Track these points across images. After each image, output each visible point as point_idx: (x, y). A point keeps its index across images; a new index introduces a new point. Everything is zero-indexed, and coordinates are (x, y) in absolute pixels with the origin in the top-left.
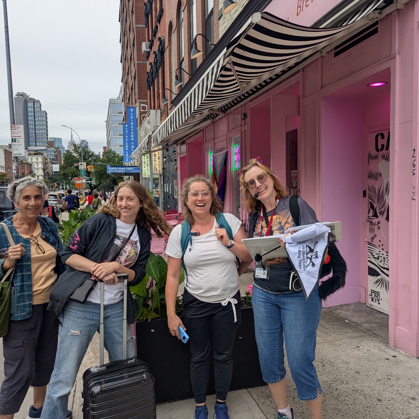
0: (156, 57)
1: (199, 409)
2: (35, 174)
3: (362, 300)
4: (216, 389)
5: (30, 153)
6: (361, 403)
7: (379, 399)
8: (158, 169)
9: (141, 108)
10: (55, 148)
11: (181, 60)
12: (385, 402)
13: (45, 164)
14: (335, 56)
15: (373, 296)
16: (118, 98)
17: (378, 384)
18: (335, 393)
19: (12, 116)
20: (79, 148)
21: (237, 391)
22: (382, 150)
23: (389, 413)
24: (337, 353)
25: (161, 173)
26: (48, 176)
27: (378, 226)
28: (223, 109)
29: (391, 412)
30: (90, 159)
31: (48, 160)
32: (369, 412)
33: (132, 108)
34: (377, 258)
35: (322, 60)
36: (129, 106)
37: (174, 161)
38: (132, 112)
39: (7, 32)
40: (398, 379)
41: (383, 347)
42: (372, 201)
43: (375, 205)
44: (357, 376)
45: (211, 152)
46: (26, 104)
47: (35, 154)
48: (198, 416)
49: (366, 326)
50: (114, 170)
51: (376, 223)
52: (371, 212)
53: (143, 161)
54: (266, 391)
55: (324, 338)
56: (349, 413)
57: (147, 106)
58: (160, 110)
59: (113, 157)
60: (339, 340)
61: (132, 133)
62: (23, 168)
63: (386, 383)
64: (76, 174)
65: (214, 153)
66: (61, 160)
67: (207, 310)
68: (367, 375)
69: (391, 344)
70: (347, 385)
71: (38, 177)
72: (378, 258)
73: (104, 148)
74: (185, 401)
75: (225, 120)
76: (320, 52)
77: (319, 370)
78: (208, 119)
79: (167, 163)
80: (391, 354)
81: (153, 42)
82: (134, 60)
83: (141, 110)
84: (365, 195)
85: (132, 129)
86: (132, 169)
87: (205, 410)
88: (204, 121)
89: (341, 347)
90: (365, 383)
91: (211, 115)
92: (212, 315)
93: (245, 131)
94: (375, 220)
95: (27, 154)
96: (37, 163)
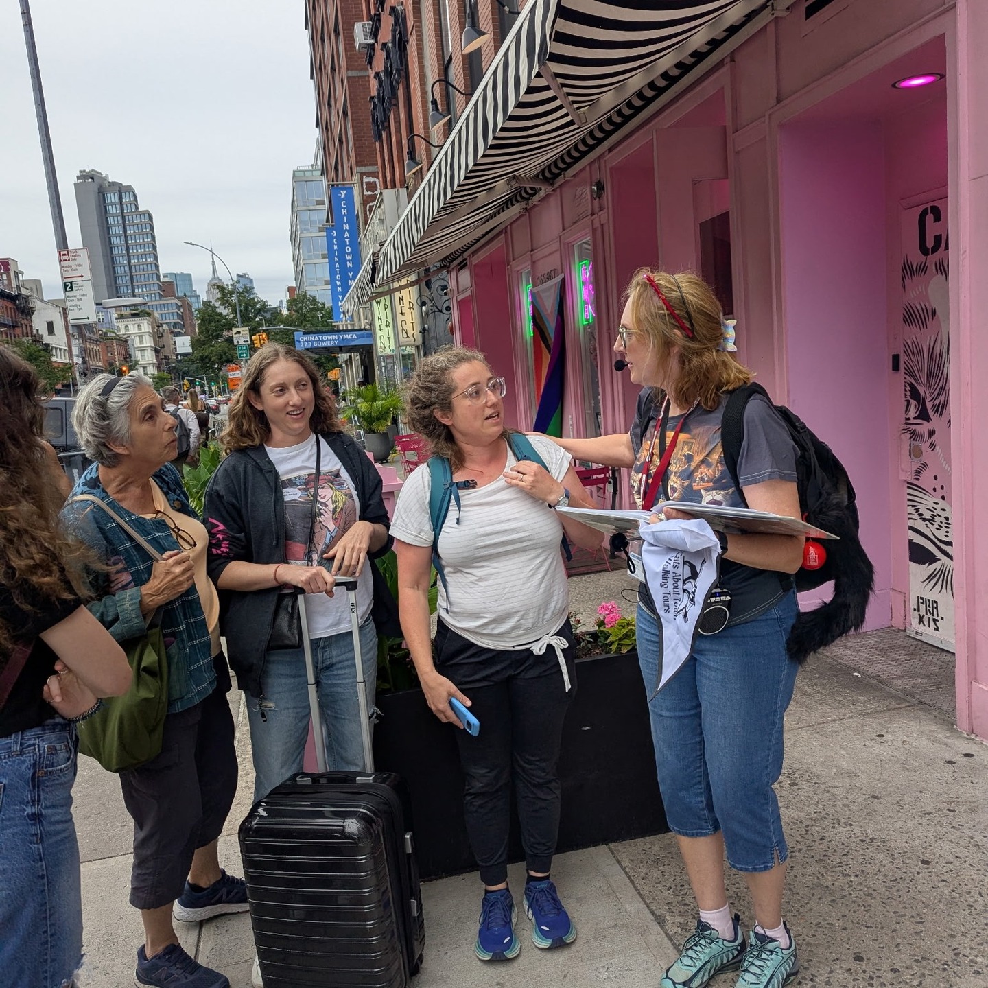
0: (388, 57)
1: (492, 897)
2: (137, 363)
3: (898, 623)
4: (527, 850)
5: (123, 313)
6: (879, 871)
7: (925, 858)
8: (410, 333)
9: (365, 187)
10: (178, 298)
11: (446, 60)
12: (939, 866)
13: (159, 337)
14: (807, 17)
15: (923, 612)
16: (313, 165)
17: (925, 824)
18: (818, 848)
19: (59, 229)
20: (231, 293)
21: (584, 850)
22: (935, 249)
23: (946, 892)
24: (829, 754)
25: (419, 341)
26: (167, 364)
27: (930, 441)
28: (547, 174)
29: (953, 891)
30: (257, 319)
31: (165, 326)
32: (898, 891)
33: (343, 189)
34: (929, 520)
35: (776, 27)
36: (337, 185)
37: (444, 311)
38: (343, 199)
39: (28, 25)
40: (973, 810)
41: (942, 733)
42: (915, 380)
43: (921, 390)
44: (875, 805)
45: (528, 283)
46: (101, 198)
47: (134, 315)
48: (490, 912)
49: (904, 683)
50: (312, 342)
51: (926, 434)
52: (913, 407)
53: (376, 316)
54: (653, 847)
55: (800, 717)
56: (850, 894)
57: (377, 180)
58: (407, 188)
59: (312, 310)
60: (835, 721)
61: (348, 249)
62: (109, 349)
63: (944, 820)
64: (229, 357)
65: (534, 286)
66: (193, 326)
67: (498, 667)
68: (898, 803)
69: (963, 725)
70: (847, 829)
71: (144, 368)
72: (932, 521)
73: (291, 289)
74: (461, 877)
75: (553, 202)
76: (770, 8)
77: (784, 793)
78: (514, 202)
79: (432, 316)
80: (961, 749)
81: (379, 20)
82: (339, 71)
83: (365, 193)
84: (896, 367)
85: (347, 240)
86: (355, 336)
87: (506, 899)
88: (505, 208)
89: (839, 738)
90: (892, 821)
91: (520, 192)
92: (510, 679)
93: (602, 225)
94: (923, 428)
95: (116, 316)
96: (140, 337)
